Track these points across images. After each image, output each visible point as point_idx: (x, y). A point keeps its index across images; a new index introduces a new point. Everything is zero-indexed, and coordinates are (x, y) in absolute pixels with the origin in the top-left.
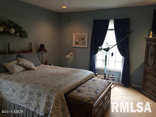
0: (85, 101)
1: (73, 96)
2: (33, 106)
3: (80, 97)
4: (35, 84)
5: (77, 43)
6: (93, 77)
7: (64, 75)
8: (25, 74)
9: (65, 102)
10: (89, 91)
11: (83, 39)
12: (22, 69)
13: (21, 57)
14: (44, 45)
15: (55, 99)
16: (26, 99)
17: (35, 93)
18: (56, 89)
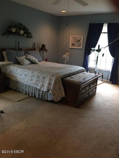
0: (75, 83)
1: (67, 80)
2: (40, 86)
3: (72, 81)
4: (41, 71)
5: (73, 45)
6: (84, 72)
7: (61, 68)
8: (32, 66)
9: (62, 83)
10: (79, 78)
11: (79, 41)
12: (29, 62)
13: (28, 54)
14: (45, 45)
15: (55, 80)
16: (35, 81)
17: (41, 77)
18: (55, 74)
